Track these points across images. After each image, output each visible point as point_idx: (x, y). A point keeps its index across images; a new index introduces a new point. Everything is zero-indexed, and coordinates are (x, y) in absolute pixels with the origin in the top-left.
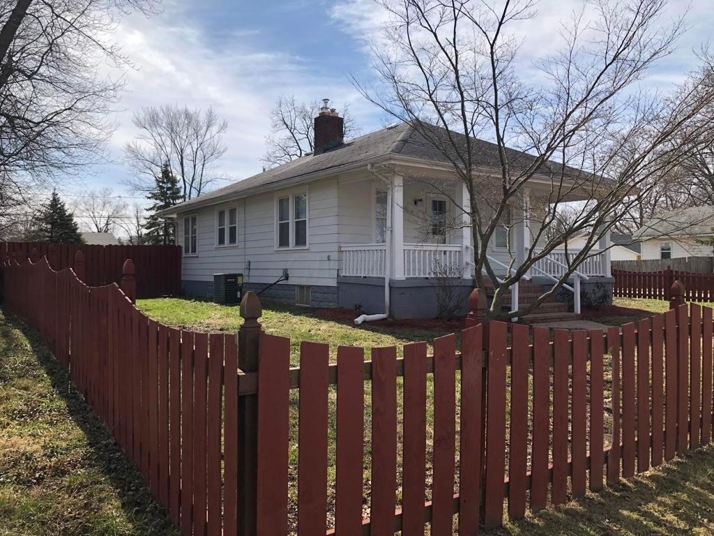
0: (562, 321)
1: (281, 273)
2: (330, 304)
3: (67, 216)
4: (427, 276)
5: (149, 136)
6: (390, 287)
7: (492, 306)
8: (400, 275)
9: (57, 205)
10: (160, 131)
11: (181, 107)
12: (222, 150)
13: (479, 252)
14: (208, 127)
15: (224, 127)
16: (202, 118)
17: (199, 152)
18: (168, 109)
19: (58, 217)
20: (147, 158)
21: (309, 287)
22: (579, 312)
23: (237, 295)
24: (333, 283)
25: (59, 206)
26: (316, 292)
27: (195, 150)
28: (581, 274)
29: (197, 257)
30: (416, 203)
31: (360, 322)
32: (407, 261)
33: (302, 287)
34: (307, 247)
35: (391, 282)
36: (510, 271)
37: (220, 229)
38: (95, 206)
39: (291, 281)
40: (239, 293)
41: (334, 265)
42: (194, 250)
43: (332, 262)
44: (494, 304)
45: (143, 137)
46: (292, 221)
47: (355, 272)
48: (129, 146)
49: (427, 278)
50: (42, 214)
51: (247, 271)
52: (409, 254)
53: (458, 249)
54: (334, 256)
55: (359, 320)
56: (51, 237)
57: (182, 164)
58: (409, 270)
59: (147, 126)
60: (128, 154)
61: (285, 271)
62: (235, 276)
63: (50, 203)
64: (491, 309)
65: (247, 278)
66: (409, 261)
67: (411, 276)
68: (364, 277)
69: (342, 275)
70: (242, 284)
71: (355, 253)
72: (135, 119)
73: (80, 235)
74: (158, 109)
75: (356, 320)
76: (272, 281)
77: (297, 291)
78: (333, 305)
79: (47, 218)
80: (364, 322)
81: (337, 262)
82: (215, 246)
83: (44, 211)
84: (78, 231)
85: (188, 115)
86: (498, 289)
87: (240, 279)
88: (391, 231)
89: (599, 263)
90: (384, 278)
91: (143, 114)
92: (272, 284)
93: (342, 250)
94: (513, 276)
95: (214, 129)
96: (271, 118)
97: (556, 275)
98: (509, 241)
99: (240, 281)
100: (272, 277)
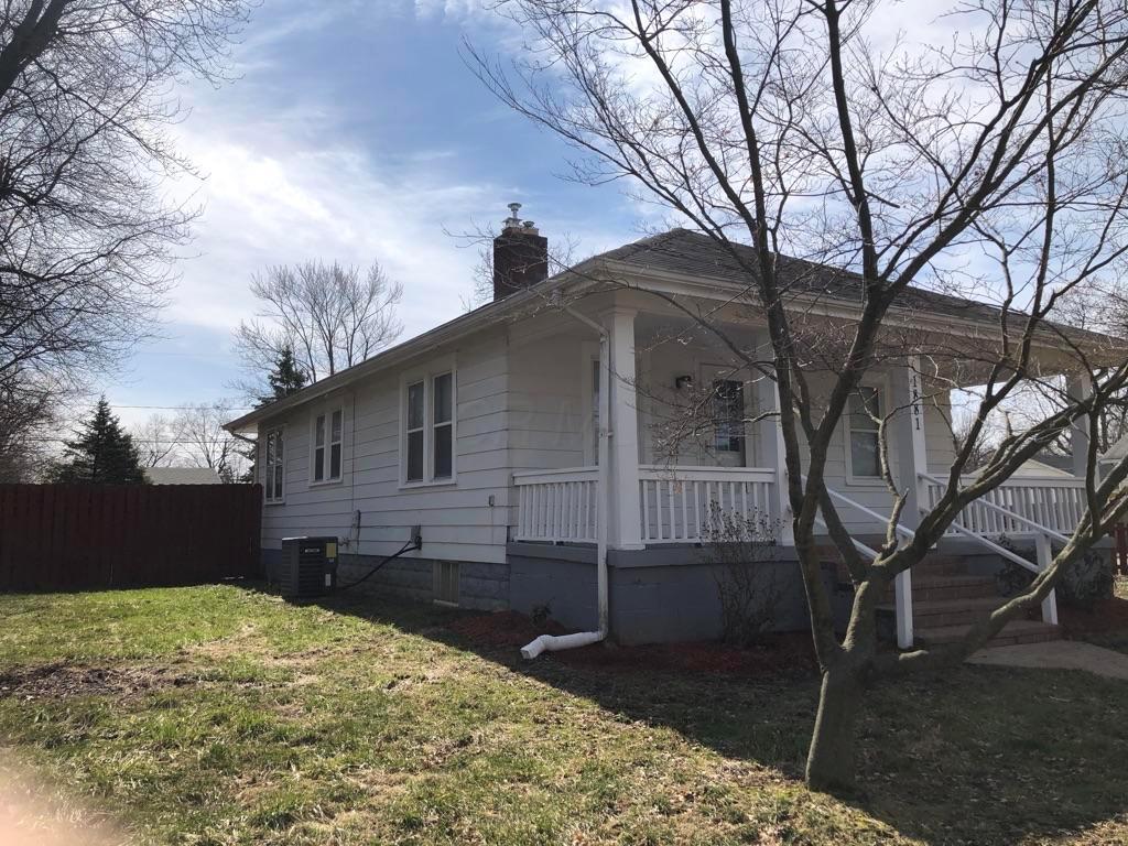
0: (1017, 643)
1: (407, 536)
2: (495, 603)
3: (120, 440)
4: (697, 540)
5: (279, 311)
6: (610, 568)
7: (849, 636)
8: (631, 539)
9: (104, 422)
10: (294, 302)
11: (328, 265)
12: (395, 331)
13: (804, 477)
14: (372, 294)
15: (395, 295)
16: (363, 280)
17: (358, 335)
18: (311, 270)
19: (107, 442)
20: (273, 345)
21: (457, 564)
22: (1055, 621)
23: (324, 580)
24: (500, 557)
25: (109, 423)
26: (469, 576)
27: (350, 332)
28: (1048, 530)
29: (284, 505)
30: (678, 386)
31: (533, 655)
32: (647, 506)
33: (446, 564)
34: (452, 481)
35: (611, 553)
36: (894, 530)
37: (317, 451)
38: (207, 427)
39: (428, 552)
40: (328, 577)
41: (501, 517)
42: (279, 494)
43: (497, 510)
44: (854, 629)
45: (266, 314)
46: (428, 429)
47: (541, 533)
48: (244, 328)
49: (698, 545)
50: (82, 437)
51: (355, 531)
52: (652, 490)
53: (768, 478)
54: (502, 497)
55: (532, 649)
56: (94, 475)
57: (330, 354)
58: (653, 525)
59: (275, 297)
60: (243, 340)
61: (416, 530)
62: (320, 543)
63: (94, 419)
64: (847, 644)
65: (354, 544)
66: (653, 507)
67: (660, 540)
68: (558, 543)
69: (516, 538)
70: (336, 559)
71: (542, 488)
72: (254, 286)
73: (142, 471)
74: (291, 269)
75: (525, 649)
76: (390, 551)
77: (437, 570)
78: (498, 606)
79: (90, 444)
80: (546, 653)
81: (507, 510)
82: (310, 484)
83: (85, 433)
84: (140, 464)
85: (338, 277)
86: (864, 584)
87: (330, 548)
88: (610, 437)
89: (1078, 505)
90: (595, 546)
91: (268, 276)
92: (390, 558)
93: (518, 482)
94: (903, 547)
95: (381, 298)
96: (475, 279)
97: (988, 533)
98: (885, 452)
99: (331, 551)
100: (391, 542)
